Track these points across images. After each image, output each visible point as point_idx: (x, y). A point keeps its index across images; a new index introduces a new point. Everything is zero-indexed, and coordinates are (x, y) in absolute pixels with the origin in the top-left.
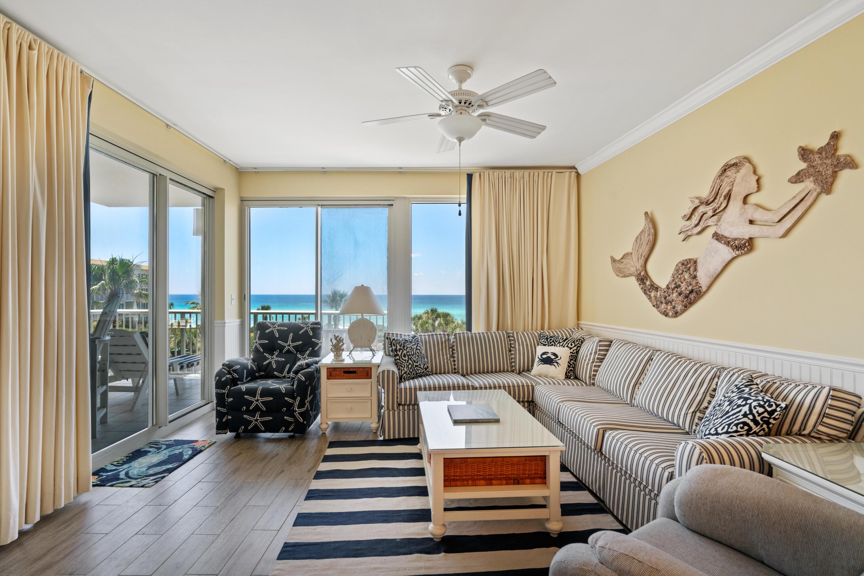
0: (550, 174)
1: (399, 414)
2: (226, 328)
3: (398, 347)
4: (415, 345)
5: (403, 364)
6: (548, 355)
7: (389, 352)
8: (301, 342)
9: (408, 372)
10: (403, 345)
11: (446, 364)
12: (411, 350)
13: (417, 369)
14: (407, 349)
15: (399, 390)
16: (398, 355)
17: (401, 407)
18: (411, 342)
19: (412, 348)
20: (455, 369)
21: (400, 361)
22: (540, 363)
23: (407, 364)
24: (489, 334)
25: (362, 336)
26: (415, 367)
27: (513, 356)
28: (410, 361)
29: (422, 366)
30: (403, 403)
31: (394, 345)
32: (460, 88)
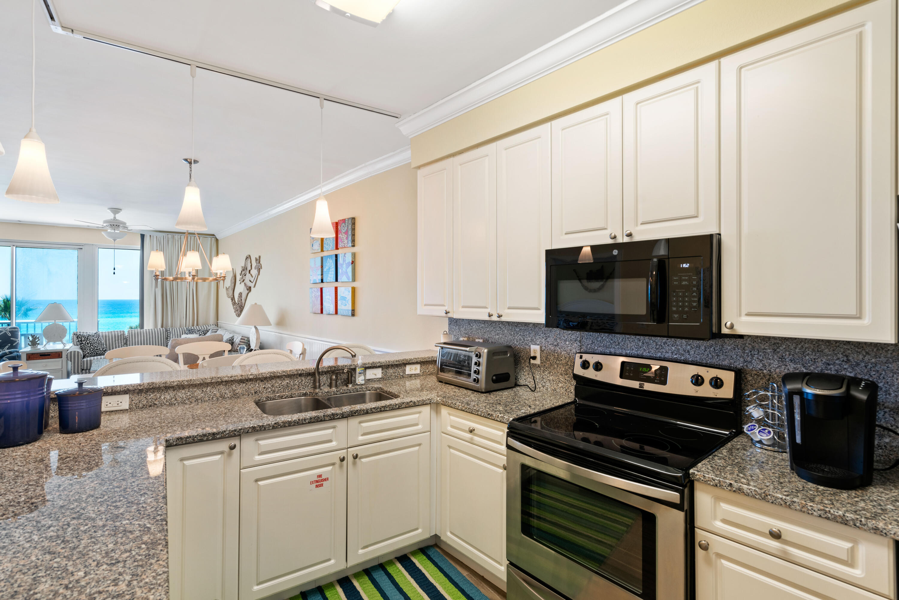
5: (87, 348)
7: (77, 344)
8: (1, 341)
9: (90, 352)
10: (87, 338)
14: (90, 340)
15: (82, 362)
16: (82, 343)
18: (94, 336)
19: (94, 339)
21: (84, 347)
24: (155, 329)
25: (54, 334)
26: (96, 350)
28: (92, 347)
29: (101, 350)
30: (85, 369)
31: (80, 338)
32: (115, 218)
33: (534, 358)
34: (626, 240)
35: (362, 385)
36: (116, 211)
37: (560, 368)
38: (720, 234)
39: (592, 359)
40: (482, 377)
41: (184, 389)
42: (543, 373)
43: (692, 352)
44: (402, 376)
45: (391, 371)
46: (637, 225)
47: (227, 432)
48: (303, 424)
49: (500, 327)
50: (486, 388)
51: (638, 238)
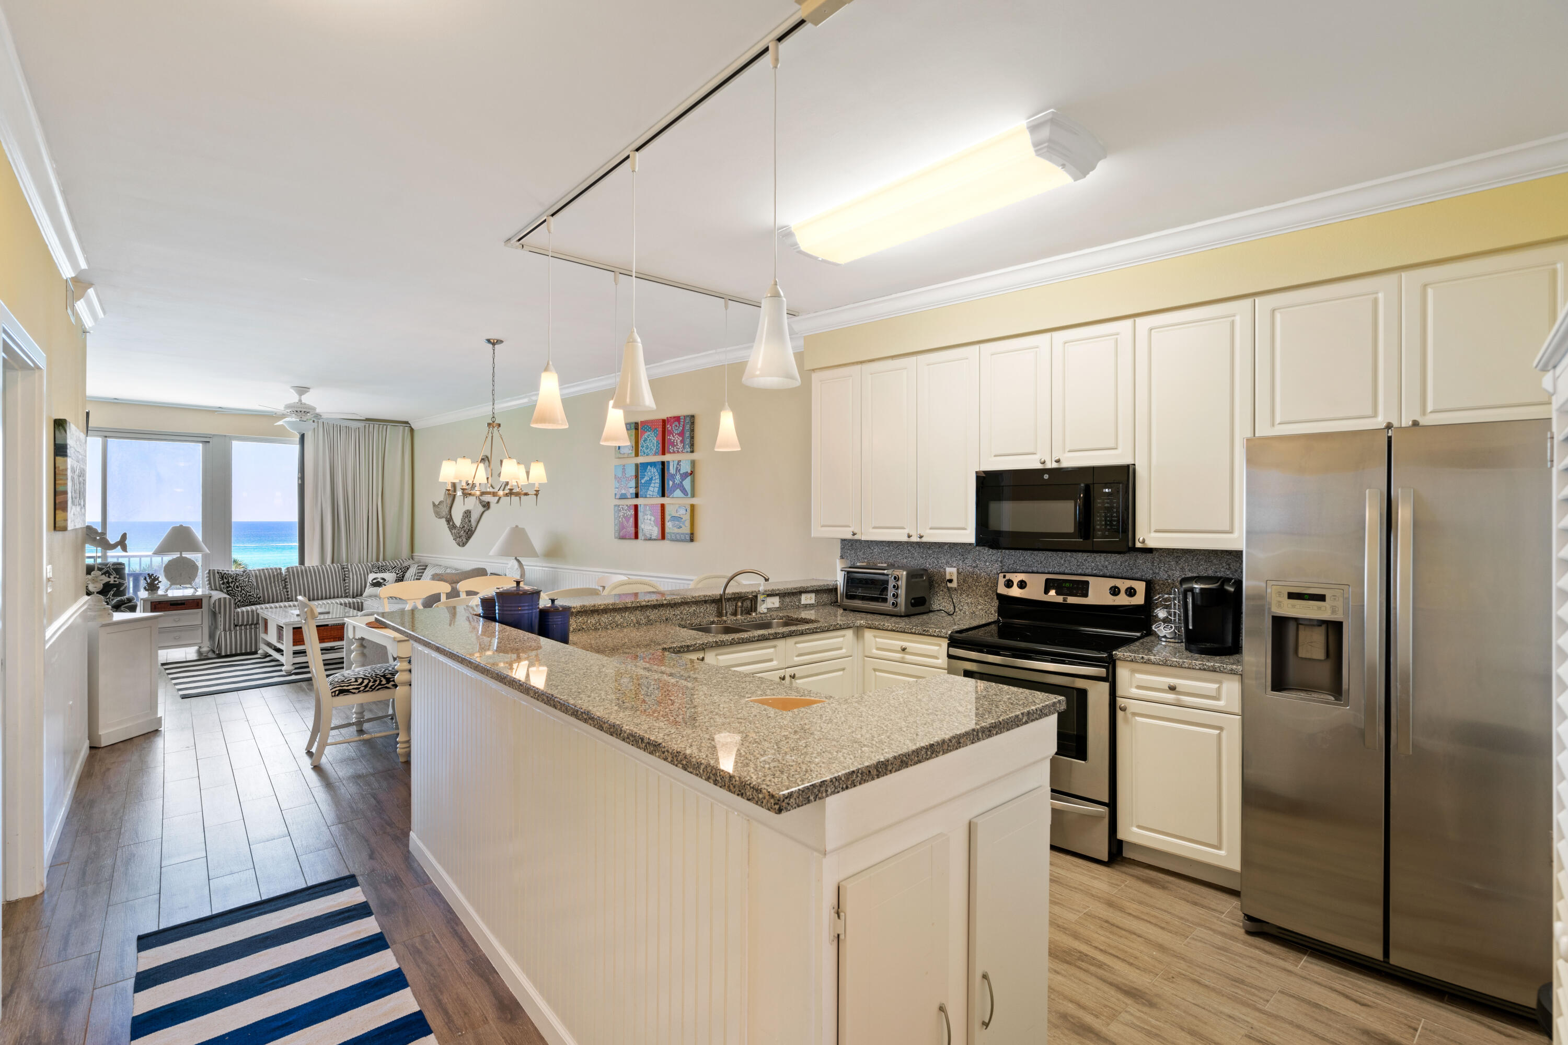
0: (385, 426)
1: (236, 633)
3: (230, 580)
4: (246, 578)
5: (236, 594)
6: (378, 580)
7: (220, 588)
9: (245, 600)
10: (233, 579)
11: (279, 594)
12: (244, 582)
15: (236, 614)
16: (230, 587)
17: (238, 628)
18: (242, 576)
20: (288, 598)
21: (233, 591)
24: (323, 567)
26: (251, 597)
27: (347, 584)
28: (243, 591)
29: (255, 596)
30: (240, 623)
31: (226, 578)
32: (300, 400)
33: (951, 581)
34: (1055, 465)
35: (764, 613)
36: (302, 390)
37: (980, 590)
38: (1134, 465)
39: (1016, 578)
40: (902, 600)
41: (606, 613)
42: (960, 596)
43: (1110, 568)
44: (798, 606)
45: (787, 600)
46: (1064, 453)
47: (698, 645)
48: (753, 641)
49: (909, 550)
50: (905, 612)
51: (1065, 464)
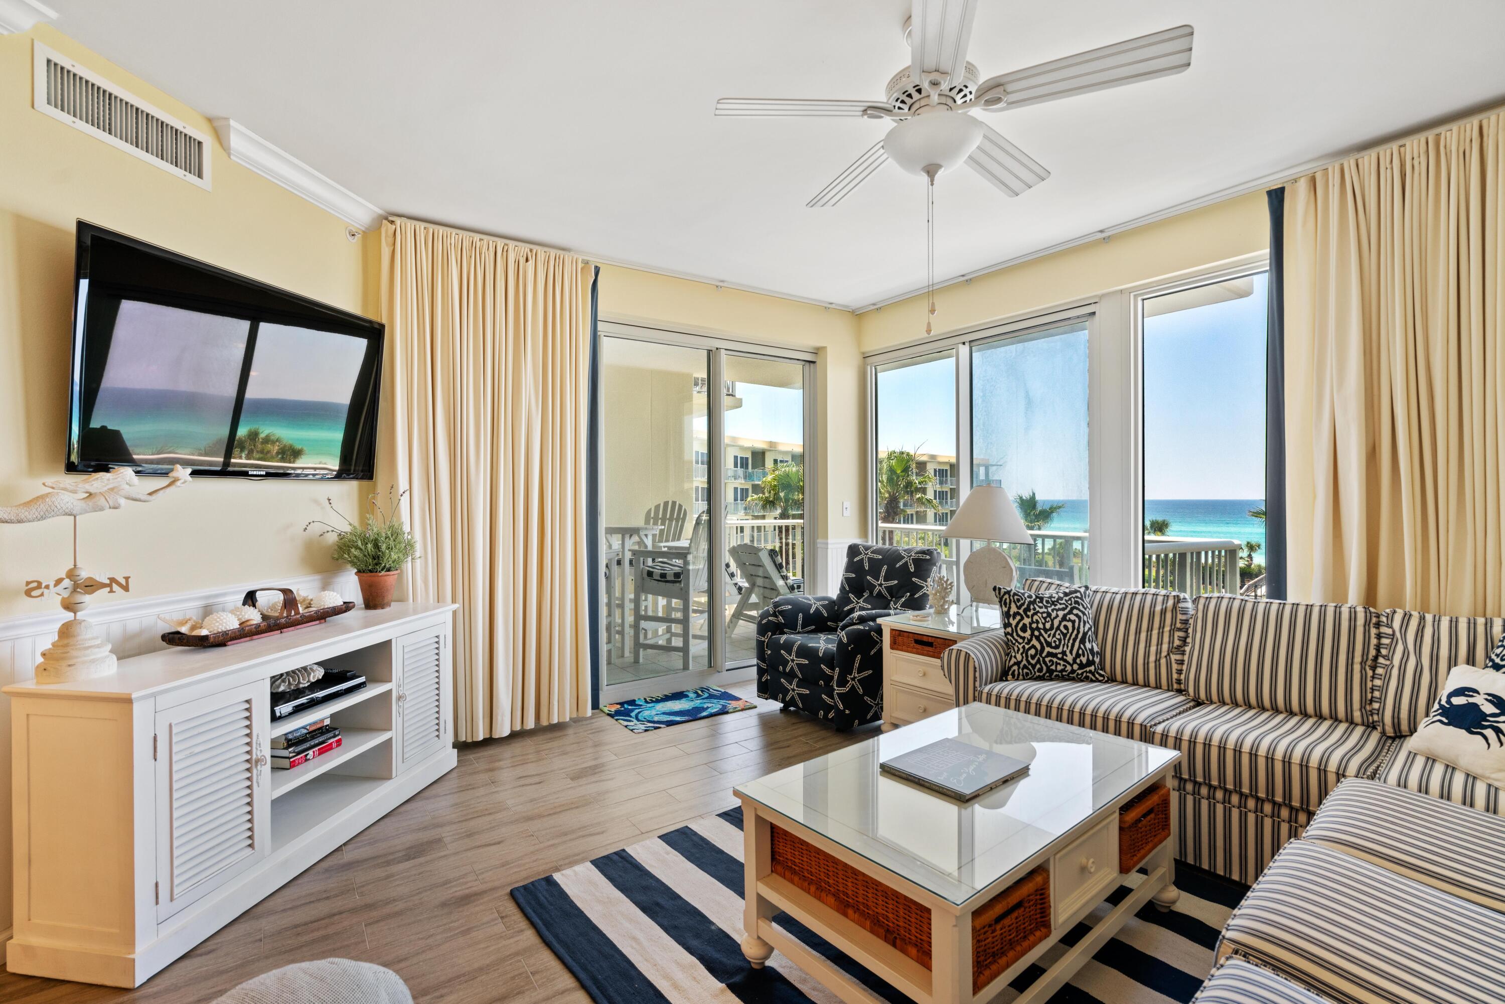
2: (829, 551)
3: (1014, 609)
4: (1063, 609)
5: (1017, 644)
6: (1471, 700)
8: (896, 582)
9: (1024, 662)
10: (1025, 606)
11: (1152, 665)
12: (1045, 618)
13: (1050, 661)
14: (1033, 616)
15: (977, 694)
19: (1049, 615)
20: (1179, 682)
21: (1013, 637)
22: (1439, 718)
23: (1024, 647)
25: (986, 581)
26: (1047, 656)
27: (1378, 682)
28: (1034, 642)
29: (1070, 658)
